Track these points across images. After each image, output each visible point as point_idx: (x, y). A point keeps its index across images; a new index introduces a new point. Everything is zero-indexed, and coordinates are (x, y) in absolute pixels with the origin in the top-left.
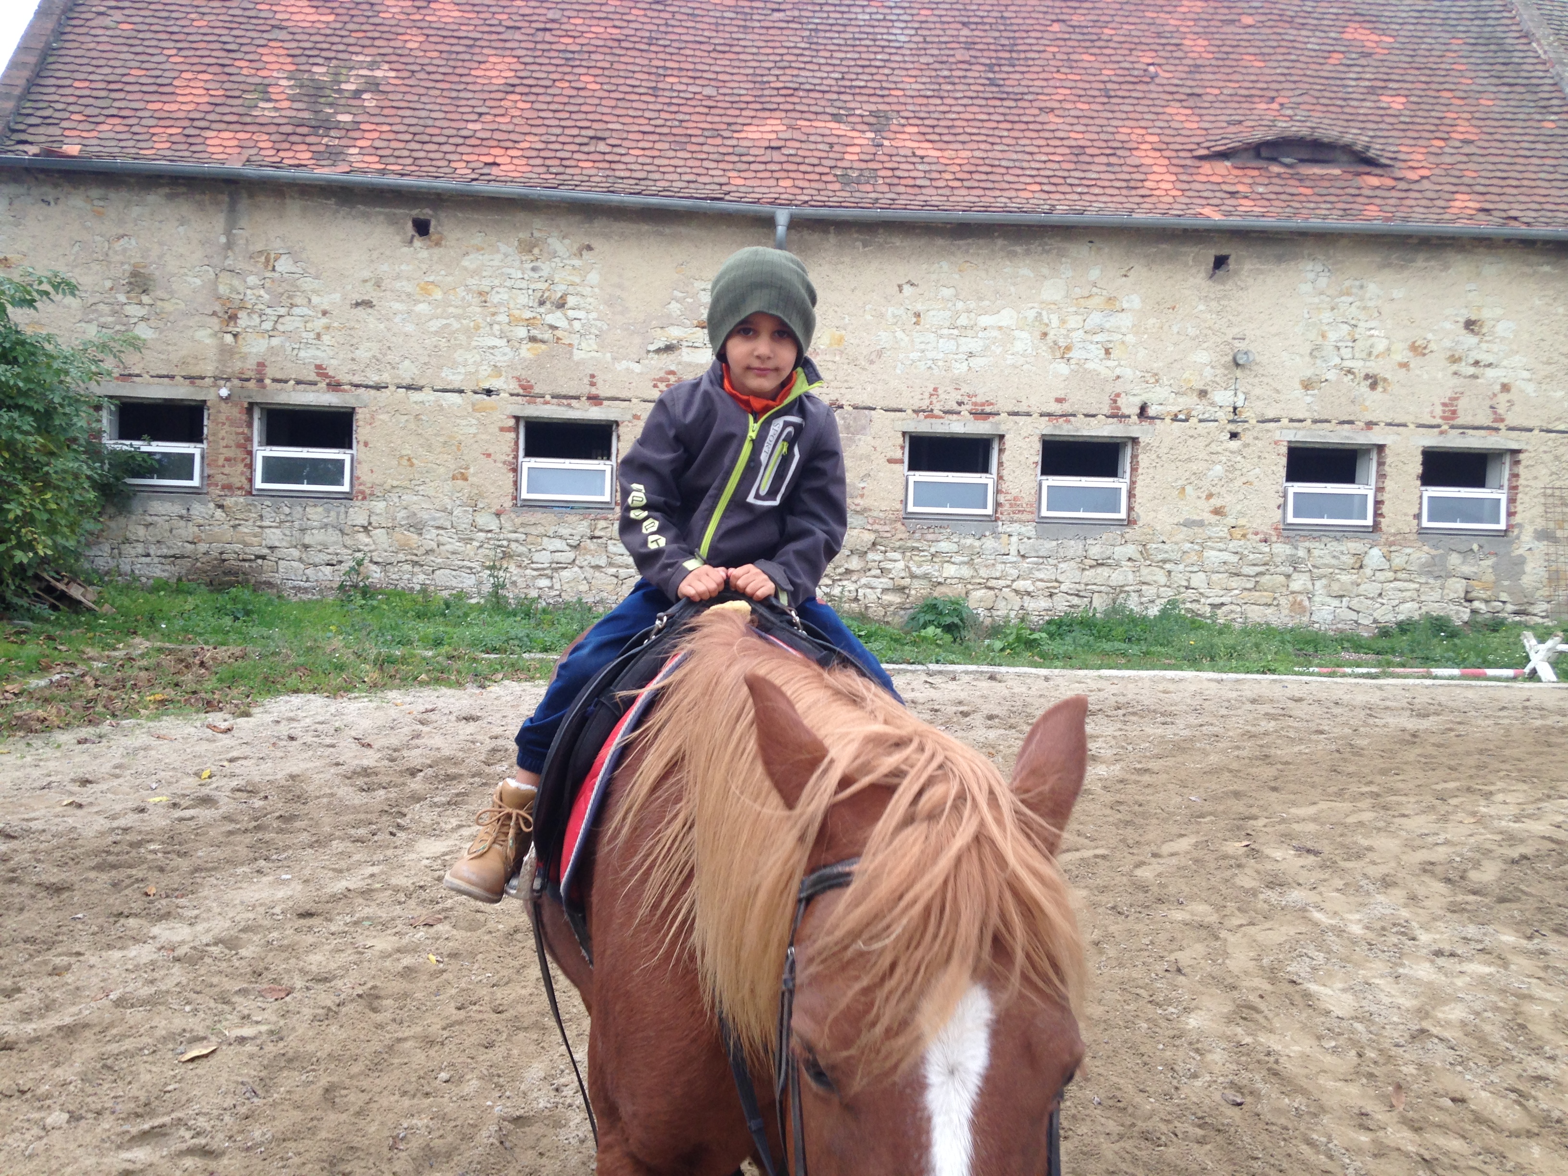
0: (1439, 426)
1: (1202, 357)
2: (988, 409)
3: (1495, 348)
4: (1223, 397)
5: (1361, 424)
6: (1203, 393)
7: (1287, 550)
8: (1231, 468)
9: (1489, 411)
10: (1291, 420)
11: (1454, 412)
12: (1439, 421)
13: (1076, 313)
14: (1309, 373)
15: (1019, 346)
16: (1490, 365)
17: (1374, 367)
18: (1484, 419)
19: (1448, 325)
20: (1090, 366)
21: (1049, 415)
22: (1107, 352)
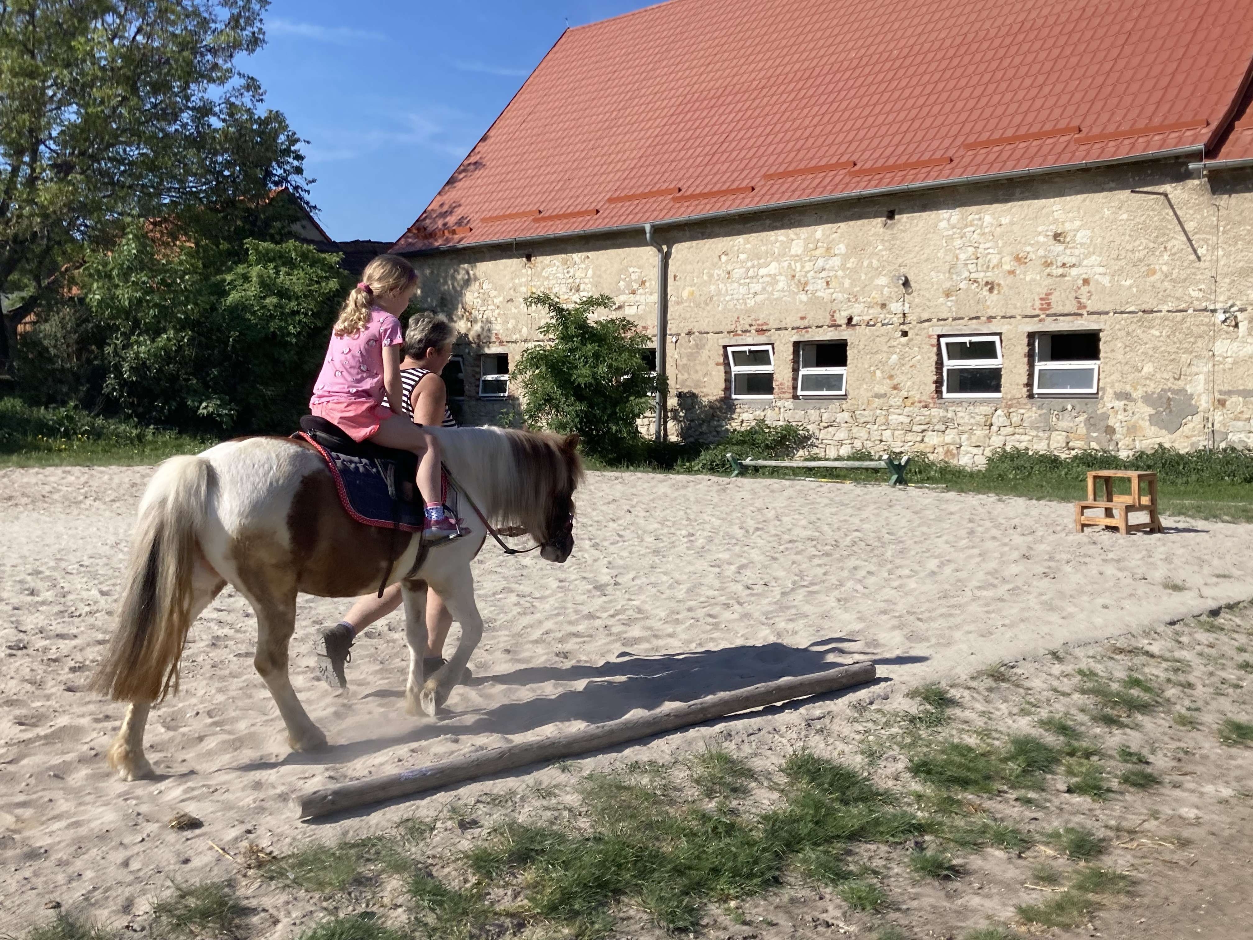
0: (1038, 316)
1: (882, 281)
2: (765, 328)
3: (1077, 252)
4: (896, 307)
5: (984, 319)
6: (884, 306)
7: (942, 413)
8: (902, 358)
9: (1075, 302)
10: (939, 320)
11: (1049, 304)
12: (1037, 312)
13: (810, 261)
14: (947, 285)
15: (781, 285)
16: (1074, 265)
17: (990, 276)
18: (1070, 307)
19: (1041, 239)
20: (819, 294)
21: (798, 328)
22: (828, 283)
